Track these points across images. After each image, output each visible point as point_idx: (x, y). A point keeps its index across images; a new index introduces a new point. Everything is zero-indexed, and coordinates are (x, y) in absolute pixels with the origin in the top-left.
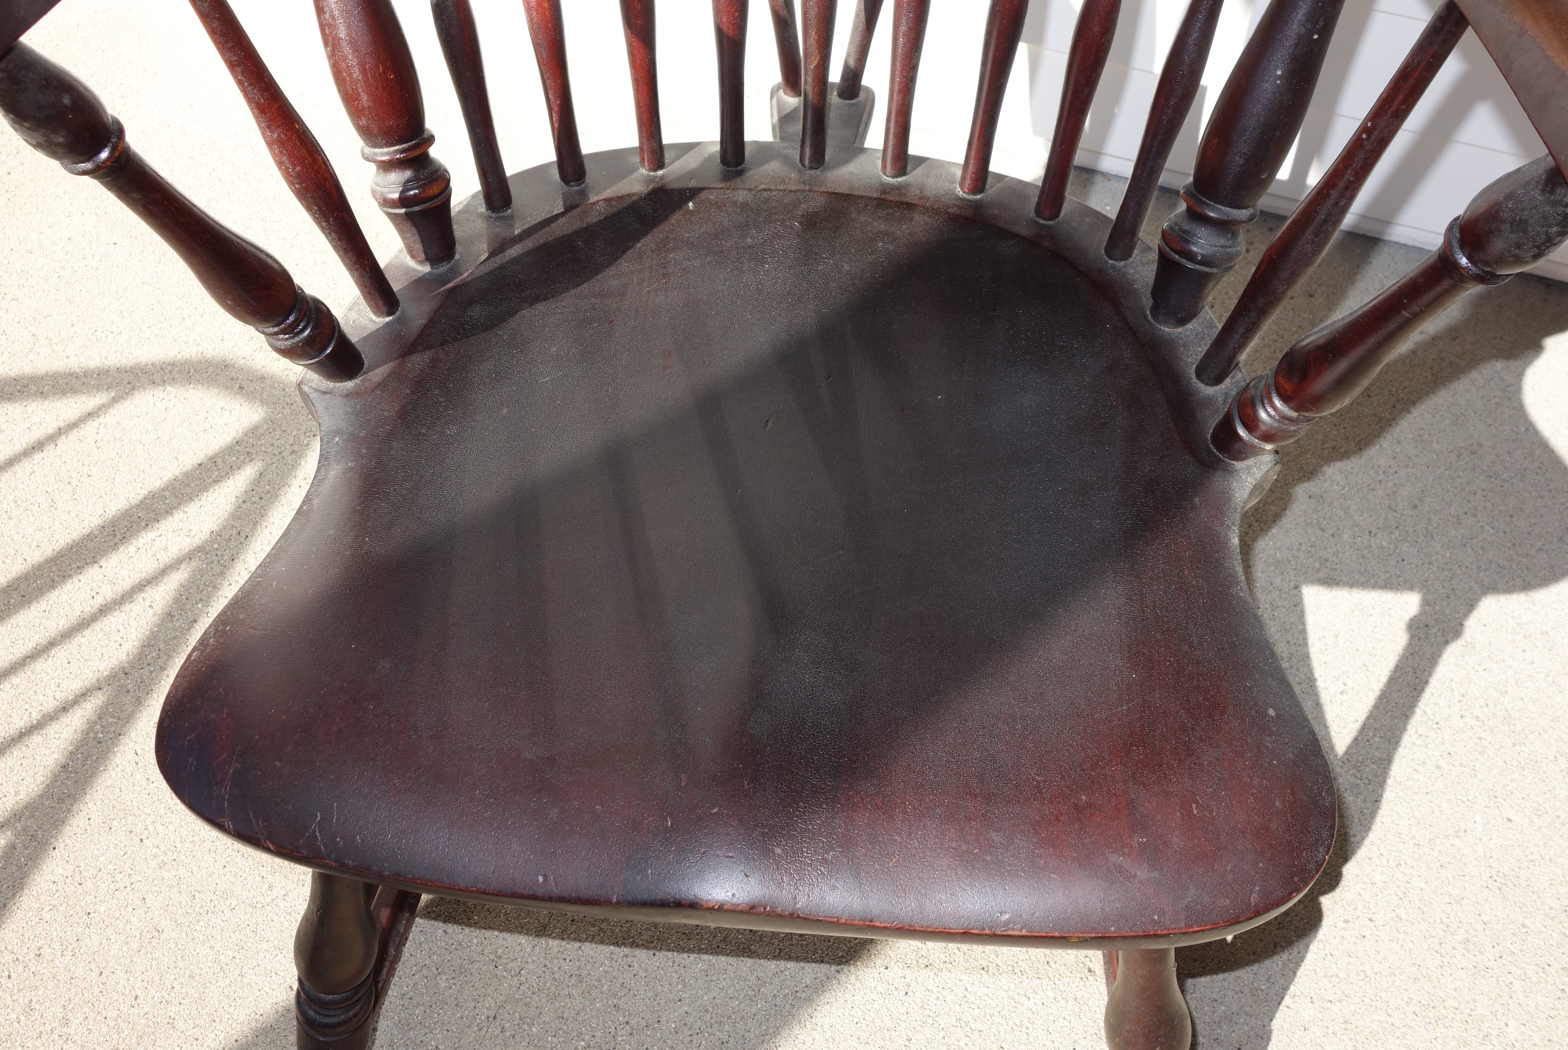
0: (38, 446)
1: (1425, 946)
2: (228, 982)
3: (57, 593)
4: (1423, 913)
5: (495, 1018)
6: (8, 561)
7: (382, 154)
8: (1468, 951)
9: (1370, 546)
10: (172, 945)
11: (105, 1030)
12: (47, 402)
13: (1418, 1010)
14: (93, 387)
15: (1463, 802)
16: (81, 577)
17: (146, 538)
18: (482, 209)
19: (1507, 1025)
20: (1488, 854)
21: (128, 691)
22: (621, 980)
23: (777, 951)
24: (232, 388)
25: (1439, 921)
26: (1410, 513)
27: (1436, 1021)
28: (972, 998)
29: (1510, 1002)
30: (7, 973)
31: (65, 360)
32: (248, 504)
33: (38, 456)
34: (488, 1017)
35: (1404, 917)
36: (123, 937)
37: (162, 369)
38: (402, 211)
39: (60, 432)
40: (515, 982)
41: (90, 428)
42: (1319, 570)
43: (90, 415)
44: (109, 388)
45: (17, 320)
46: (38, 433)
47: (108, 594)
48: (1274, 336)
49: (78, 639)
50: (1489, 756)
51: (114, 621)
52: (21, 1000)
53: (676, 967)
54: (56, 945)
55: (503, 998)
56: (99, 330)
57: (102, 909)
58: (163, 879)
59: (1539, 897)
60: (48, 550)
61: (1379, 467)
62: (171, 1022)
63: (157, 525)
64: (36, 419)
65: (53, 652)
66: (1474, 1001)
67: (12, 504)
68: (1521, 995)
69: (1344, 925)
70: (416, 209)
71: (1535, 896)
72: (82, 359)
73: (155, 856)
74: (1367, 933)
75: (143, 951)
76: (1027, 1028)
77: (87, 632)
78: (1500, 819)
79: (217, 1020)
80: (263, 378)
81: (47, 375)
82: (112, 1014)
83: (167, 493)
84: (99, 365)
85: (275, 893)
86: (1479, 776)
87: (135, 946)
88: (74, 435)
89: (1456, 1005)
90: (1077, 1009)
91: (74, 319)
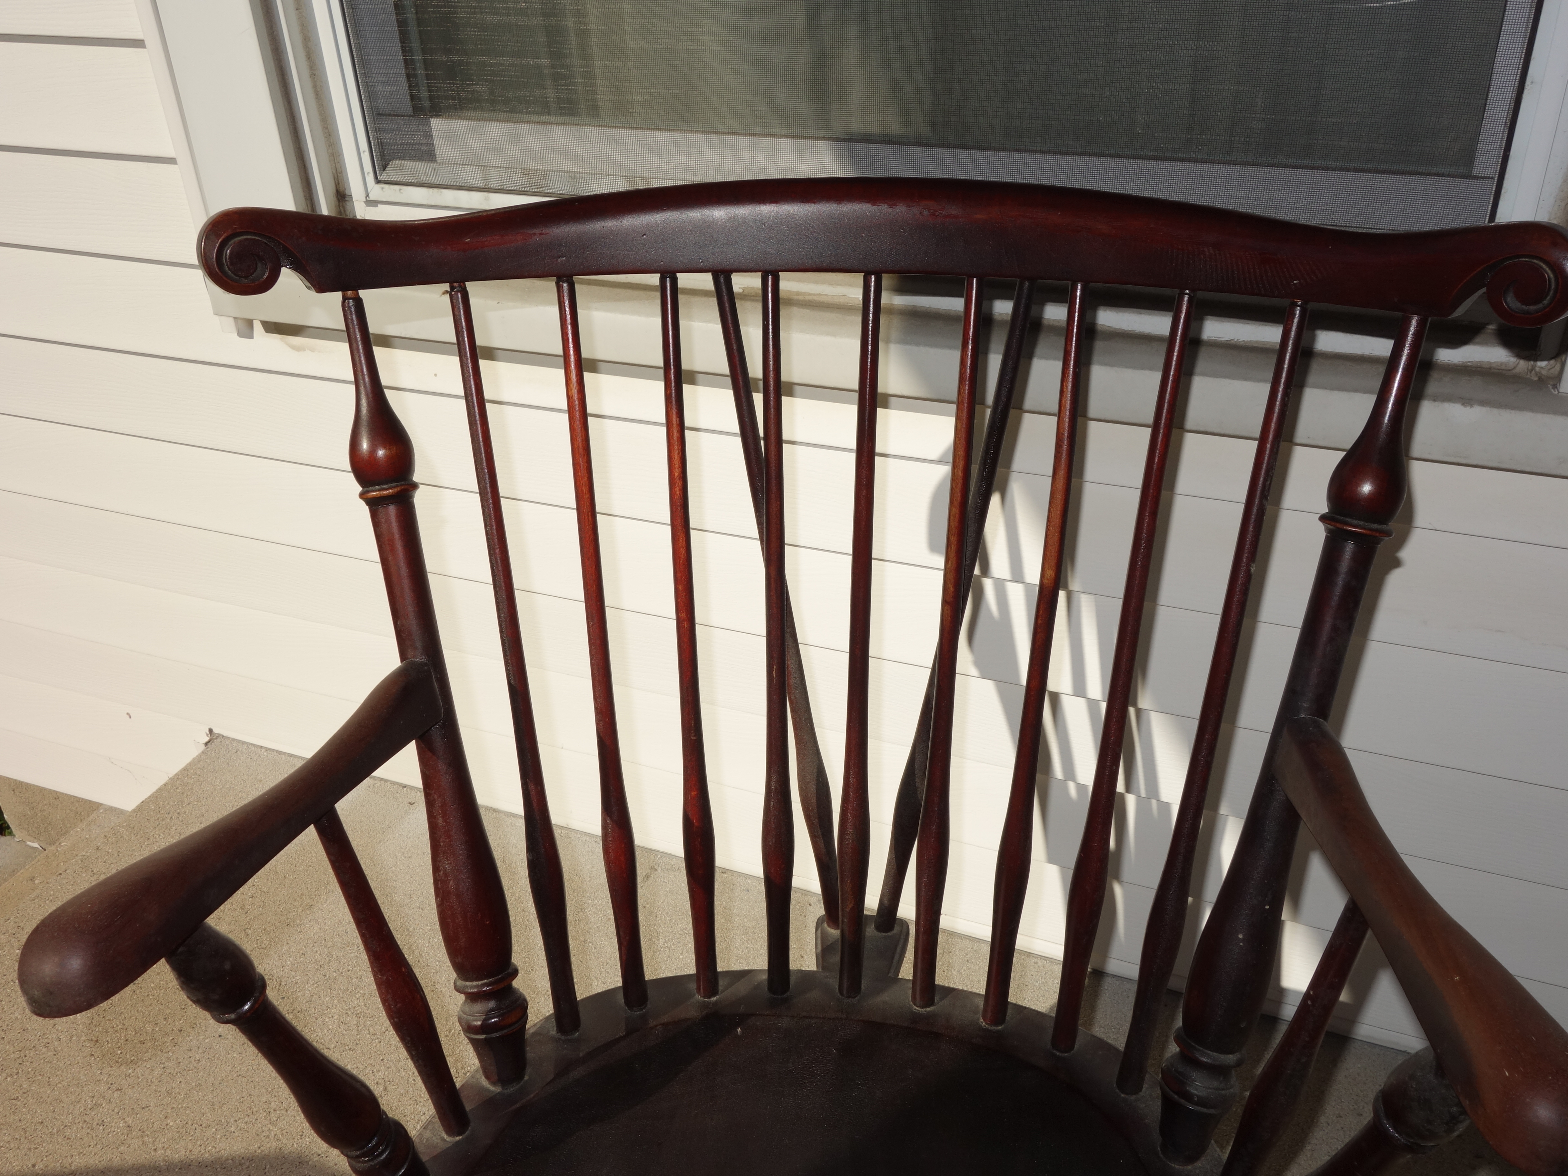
7: (472, 987)
18: (553, 1032)
37: (241, 1164)
38: (482, 1037)
45: (116, 1110)
56: (190, 1123)
70: (495, 1035)
72: (169, 1152)
84: (183, 1158)
91: (169, 1111)
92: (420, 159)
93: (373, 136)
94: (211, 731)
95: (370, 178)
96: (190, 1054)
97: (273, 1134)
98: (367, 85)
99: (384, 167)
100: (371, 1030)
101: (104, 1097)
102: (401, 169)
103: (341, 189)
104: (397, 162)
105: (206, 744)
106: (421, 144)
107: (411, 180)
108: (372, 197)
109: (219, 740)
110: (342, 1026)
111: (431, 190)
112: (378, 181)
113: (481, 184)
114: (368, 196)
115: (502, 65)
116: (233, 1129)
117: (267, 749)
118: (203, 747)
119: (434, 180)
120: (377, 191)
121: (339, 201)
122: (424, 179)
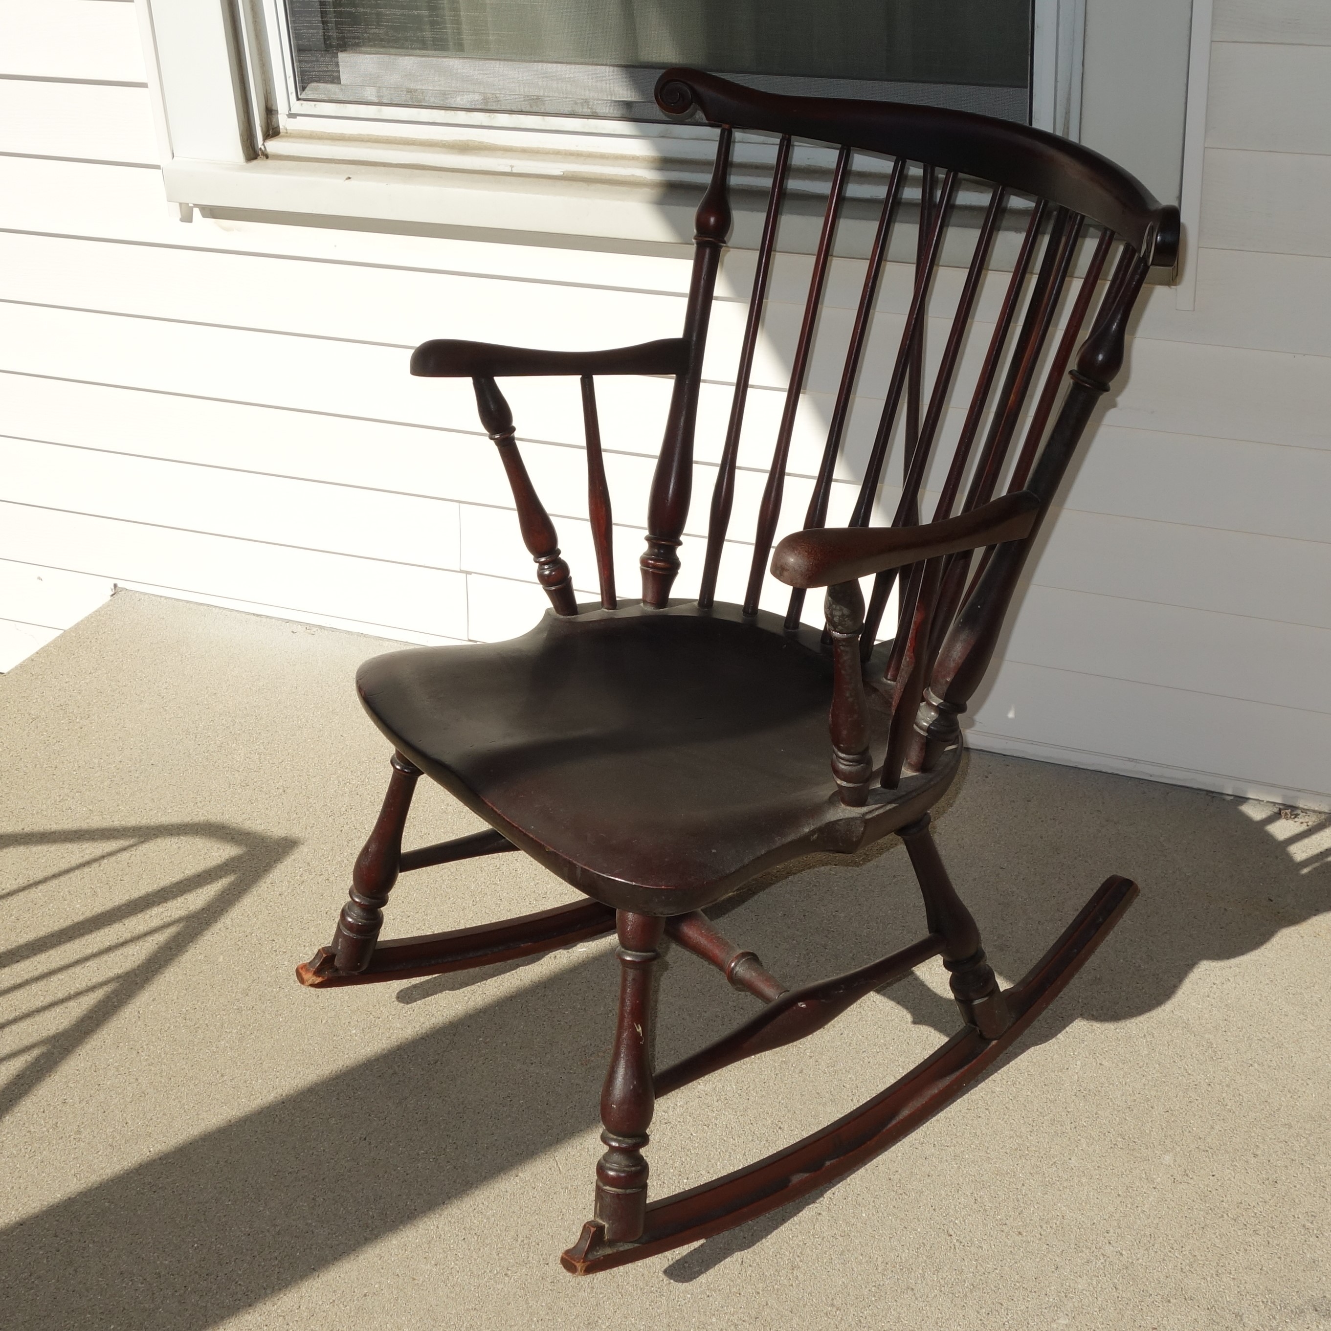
0: (88, 863)
1: (1022, 1122)
2: (188, 1117)
3: (93, 936)
4: (1025, 1106)
5: (365, 1139)
6: (61, 921)
8: (1052, 1124)
9: (1037, 929)
10: (153, 1100)
11: (104, 1136)
12: (96, 843)
13: (1008, 1151)
14: (129, 836)
15: (1070, 1055)
16: (112, 930)
17: (155, 911)
19: (1070, 1159)
20: (1081, 1080)
21: (137, 984)
22: (454, 1124)
23: (564, 1114)
24: (226, 838)
25: (1035, 1110)
26: (1072, 913)
27: (1020, 1157)
28: (695, 1139)
29: (1076, 1149)
30: (42, 1110)
31: (112, 823)
32: (230, 896)
33: (86, 870)
34: (361, 1138)
35: (1011, 1108)
36: (121, 1096)
37: (179, 828)
39: (103, 857)
40: (382, 1122)
41: (125, 855)
42: (996, 941)
43: (124, 849)
44: (140, 836)
45: (79, 802)
46: (87, 858)
47: (127, 936)
48: (995, 822)
49: (105, 957)
50: (1095, 1034)
51: (131, 949)
52: (50, 1122)
53: (493, 1119)
54: (77, 1099)
55: (372, 1130)
56: (136, 808)
57: (108, 1083)
58: (151, 1070)
59: (1112, 1101)
60: (88, 914)
61: (1056, 889)
62: (149, 1135)
63: (165, 905)
64: (88, 852)
65: (88, 965)
66: (1050, 1148)
67: (67, 893)
68: (1084, 1146)
69: (967, 1111)
71: (1109, 1100)
72: (123, 823)
73: (147, 1060)
74: (983, 1115)
75: (134, 1102)
76: (730, 1153)
77: (112, 955)
78: (1095, 1064)
79: (179, 1134)
80: (249, 834)
81: (97, 830)
82: (109, 1130)
83: (175, 890)
84: (134, 825)
85: (225, 1078)
86: (1086, 1043)
87: (129, 1100)
88: (113, 859)
89: (1037, 1149)
90: (767, 1145)
91: (120, 802)
92: (332, 82)
93: (297, 66)
94: (115, 586)
95: (293, 97)
96: (130, 774)
97: (201, 813)
98: (295, 29)
99: (304, 89)
100: (271, 761)
101: (68, 796)
102: (316, 89)
103: (269, 106)
104: (314, 85)
105: (112, 595)
106: (333, 71)
107: (324, 97)
108: (293, 112)
109: (123, 592)
110: (248, 760)
111: (338, 105)
112: (298, 99)
113: (375, 100)
114: (290, 110)
115: (394, 14)
116: (170, 811)
117: (166, 598)
118: (109, 598)
119: (342, 98)
120: (298, 107)
121: (267, 115)
122: (334, 97)
